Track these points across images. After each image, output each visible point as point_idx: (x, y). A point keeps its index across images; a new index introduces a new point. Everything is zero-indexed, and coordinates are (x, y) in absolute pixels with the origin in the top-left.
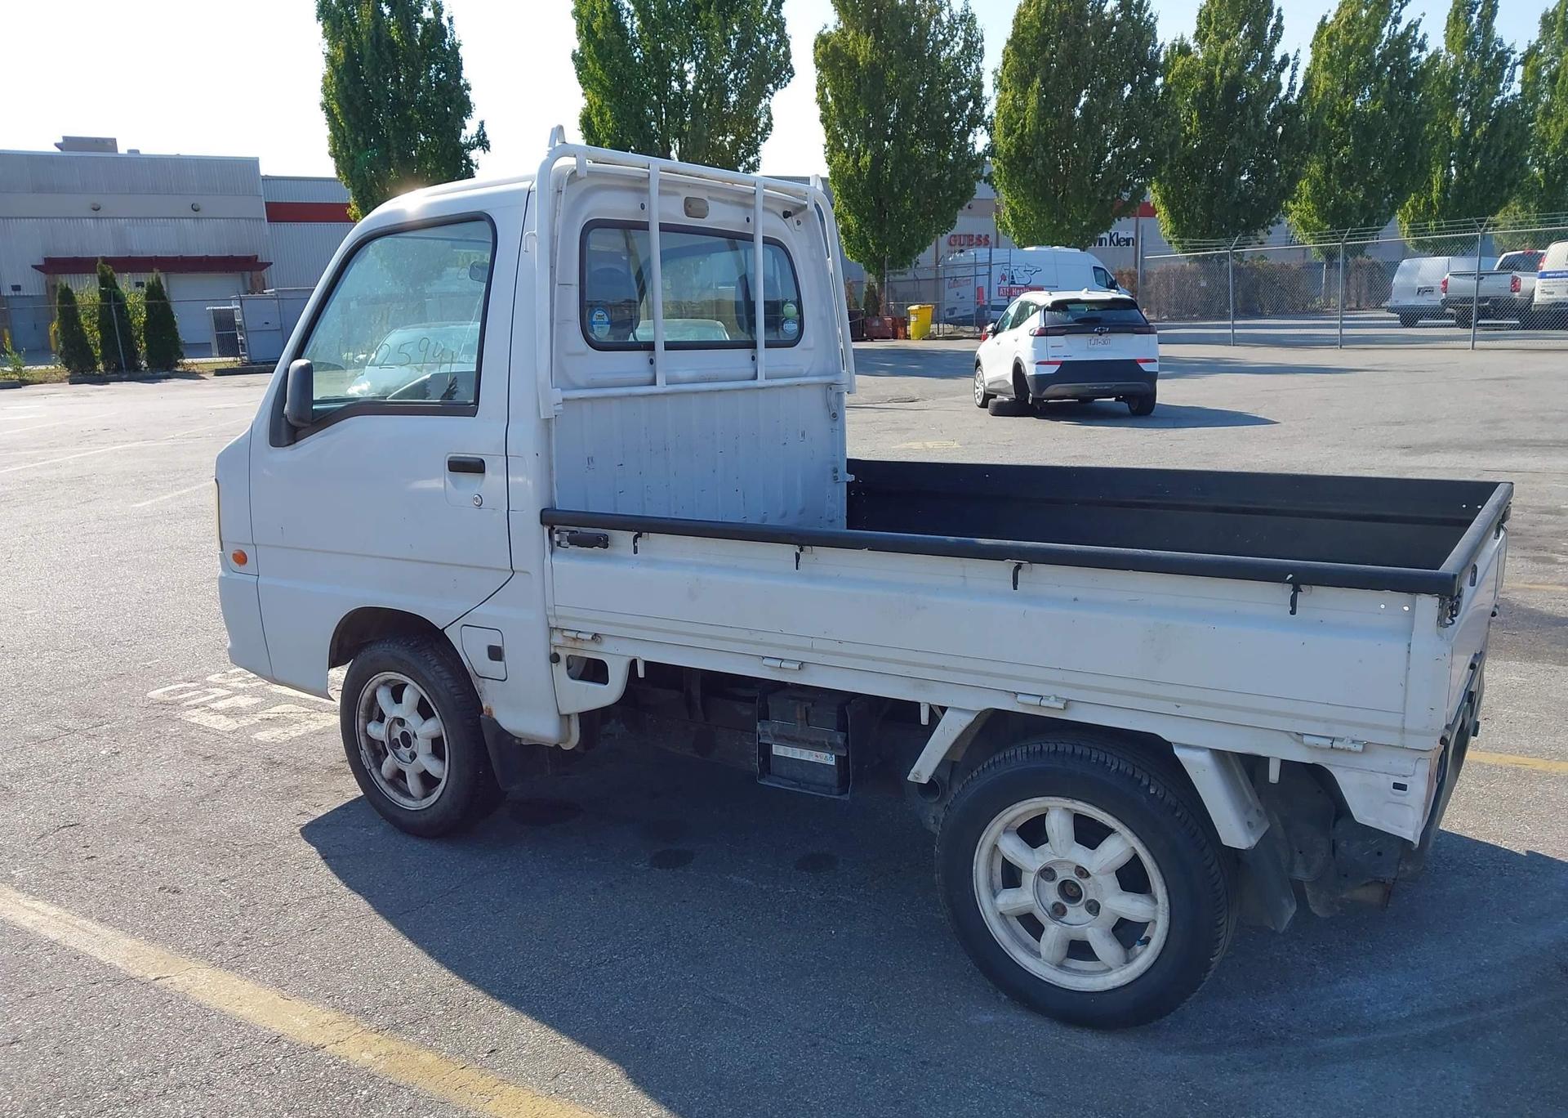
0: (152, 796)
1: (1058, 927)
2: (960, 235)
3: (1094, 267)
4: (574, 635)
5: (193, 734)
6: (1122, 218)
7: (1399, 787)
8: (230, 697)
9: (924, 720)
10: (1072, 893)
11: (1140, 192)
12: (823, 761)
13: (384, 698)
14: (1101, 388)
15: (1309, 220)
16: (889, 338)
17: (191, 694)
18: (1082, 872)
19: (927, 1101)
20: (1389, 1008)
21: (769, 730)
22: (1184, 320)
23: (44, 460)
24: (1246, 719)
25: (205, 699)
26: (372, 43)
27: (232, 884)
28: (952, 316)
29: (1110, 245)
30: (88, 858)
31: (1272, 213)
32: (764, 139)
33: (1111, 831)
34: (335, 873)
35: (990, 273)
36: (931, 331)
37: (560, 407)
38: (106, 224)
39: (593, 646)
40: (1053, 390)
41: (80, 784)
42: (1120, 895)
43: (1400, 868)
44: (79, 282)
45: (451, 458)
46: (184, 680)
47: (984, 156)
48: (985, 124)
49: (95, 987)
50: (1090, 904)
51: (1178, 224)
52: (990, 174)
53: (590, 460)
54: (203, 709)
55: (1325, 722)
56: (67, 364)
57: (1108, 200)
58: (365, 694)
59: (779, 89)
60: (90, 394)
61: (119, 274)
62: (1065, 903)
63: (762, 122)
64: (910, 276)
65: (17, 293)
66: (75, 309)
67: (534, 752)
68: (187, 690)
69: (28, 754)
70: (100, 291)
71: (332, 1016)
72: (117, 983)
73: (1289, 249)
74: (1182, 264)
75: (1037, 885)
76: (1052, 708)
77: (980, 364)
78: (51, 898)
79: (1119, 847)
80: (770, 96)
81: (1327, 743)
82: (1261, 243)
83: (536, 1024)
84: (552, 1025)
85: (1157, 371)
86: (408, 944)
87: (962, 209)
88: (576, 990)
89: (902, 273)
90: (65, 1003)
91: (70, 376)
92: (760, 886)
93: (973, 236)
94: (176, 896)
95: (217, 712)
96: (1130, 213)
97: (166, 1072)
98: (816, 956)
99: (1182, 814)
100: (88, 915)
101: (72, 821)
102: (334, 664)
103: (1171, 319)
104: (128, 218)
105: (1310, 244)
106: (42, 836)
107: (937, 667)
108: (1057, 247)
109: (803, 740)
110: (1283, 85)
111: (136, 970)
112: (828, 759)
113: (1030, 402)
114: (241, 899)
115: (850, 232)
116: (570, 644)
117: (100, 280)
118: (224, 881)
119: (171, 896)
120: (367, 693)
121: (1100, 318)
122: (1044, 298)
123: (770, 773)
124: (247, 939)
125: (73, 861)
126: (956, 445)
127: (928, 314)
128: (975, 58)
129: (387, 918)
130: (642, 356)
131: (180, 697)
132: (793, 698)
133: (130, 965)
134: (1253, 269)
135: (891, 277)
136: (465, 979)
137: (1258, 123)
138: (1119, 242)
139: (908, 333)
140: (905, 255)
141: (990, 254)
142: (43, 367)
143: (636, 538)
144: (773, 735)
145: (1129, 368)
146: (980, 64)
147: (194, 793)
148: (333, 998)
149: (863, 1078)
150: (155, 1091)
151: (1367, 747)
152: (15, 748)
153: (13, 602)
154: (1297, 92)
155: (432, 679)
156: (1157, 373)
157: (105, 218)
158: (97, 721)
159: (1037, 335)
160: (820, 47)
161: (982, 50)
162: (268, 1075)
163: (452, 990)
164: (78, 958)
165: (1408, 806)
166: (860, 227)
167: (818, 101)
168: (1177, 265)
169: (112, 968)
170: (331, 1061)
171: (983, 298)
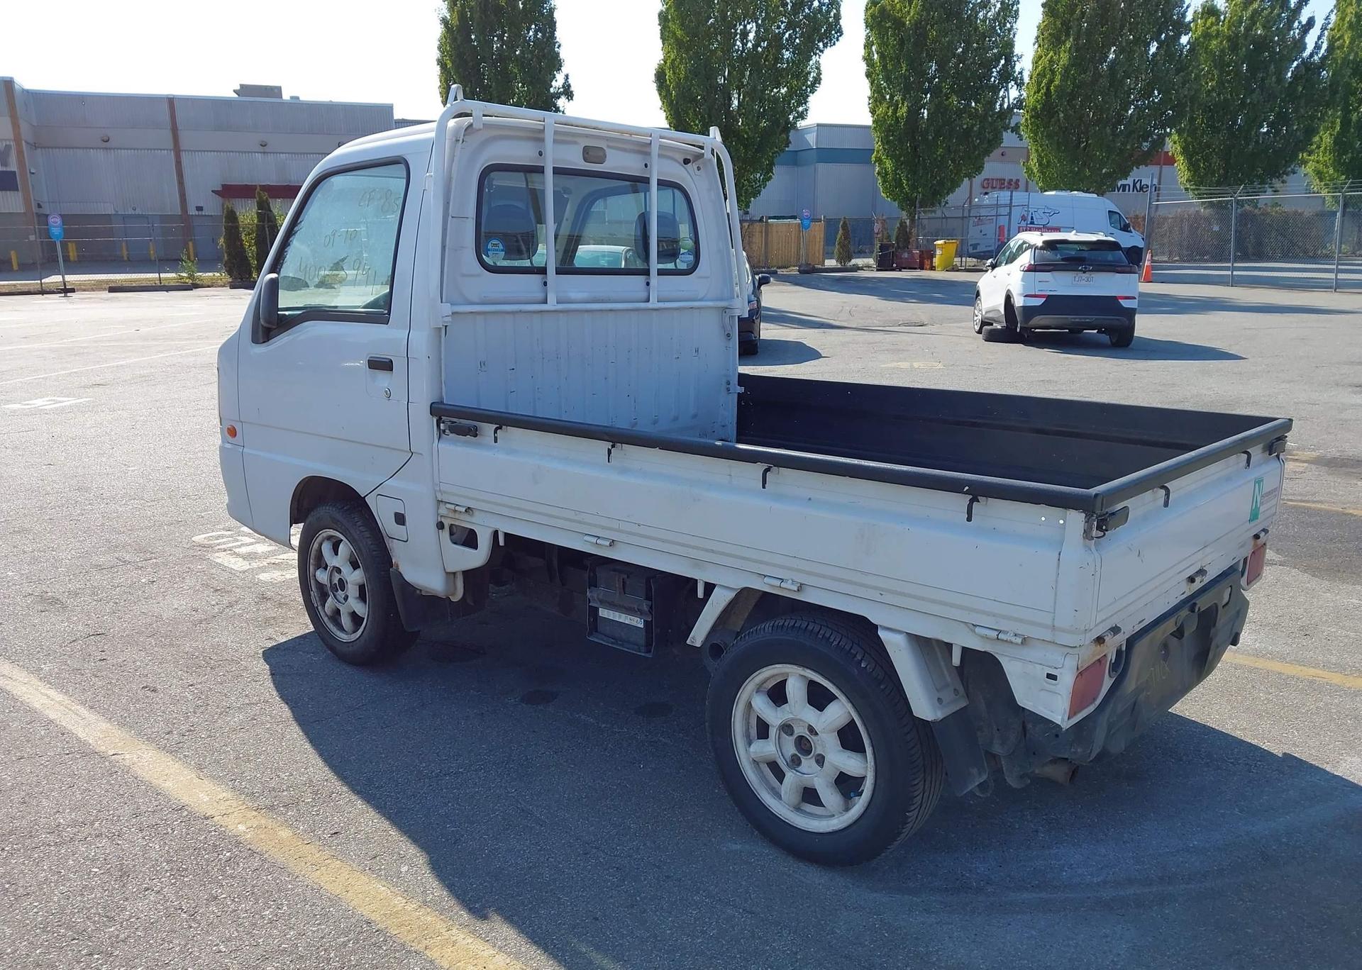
0: (165, 616)
1: (794, 775)
2: (993, 179)
3: (1109, 211)
4: (452, 507)
5: (214, 571)
6: (1141, 167)
7: (1051, 677)
8: (252, 544)
9: (700, 594)
10: (804, 746)
11: (1161, 141)
12: (634, 623)
13: (326, 549)
14: (1083, 320)
15: (1325, 170)
16: (916, 269)
17: (224, 540)
18: (812, 730)
19: (655, 908)
20: (1086, 873)
21: (595, 595)
22: (1195, 261)
23: (189, 349)
24: (935, 609)
25: (234, 544)
26: (480, 8)
27: (196, 689)
28: (975, 251)
29: (1133, 191)
30: (100, 660)
31: (1288, 163)
32: (813, 92)
33: (833, 698)
34: (276, 687)
35: (1010, 214)
36: (954, 263)
37: (449, 319)
38: (270, 157)
39: (467, 517)
40: (1038, 320)
41: (117, 603)
42: (839, 751)
43: (1072, 750)
44: (242, 206)
45: (371, 357)
46: (223, 529)
47: (1013, 108)
48: (1015, 80)
49: (67, 756)
50: (818, 758)
51: (1195, 172)
52: (1017, 124)
53: (482, 364)
54: (229, 552)
55: (994, 616)
56: (230, 273)
57: (1128, 149)
58: (314, 546)
59: (828, 47)
60: (243, 297)
61: (274, 200)
62: (800, 755)
63: (812, 76)
64: (939, 214)
65: (200, 213)
66: (237, 227)
67: (433, 602)
68: (222, 537)
69: (88, 578)
70: (258, 213)
71: (228, 795)
72: (84, 755)
73: (1308, 197)
74: (1197, 209)
75: (779, 738)
76: (788, 590)
77: (979, 295)
78: (62, 687)
79: (839, 711)
80: (820, 54)
81: (994, 634)
82: (1275, 191)
83: (378, 816)
84: (389, 817)
85: (1136, 307)
86: (308, 746)
87: (989, 156)
88: (419, 793)
89: (932, 212)
90: (41, 767)
91: (232, 282)
92: (600, 725)
93: (1004, 180)
94: (153, 694)
95: (238, 555)
96: (1149, 161)
97: (92, 824)
98: (619, 784)
99: (886, 687)
100: (83, 703)
101: (100, 631)
102: (294, 520)
103: (1182, 260)
104: (288, 153)
105: (1324, 193)
106: (74, 641)
107: (707, 550)
108: (1076, 192)
109: (620, 605)
110: (1308, 46)
111: (102, 747)
112: (638, 622)
113: (1018, 330)
114: (198, 700)
115: (887, 174)
116: (451, 515)
117: (258, 203)
118: (192, 685)
119: (149, 694)
120: (316, 546)
121: (1085, 258)
122: (1036, 238)
123: (596, 631)
124: (191, 731)
125: (88, 661)
126: (940, 366)
127: (952, 248)
128: (1010, 19)
129: (300, 725)
130: (536, 279)
131: (216, 542)
132: (614, 570)
133: (99, 743)
134: (1265, 214)
135: (923, 215)
136: (338, 777)
137: (1280, 79)
138: (1141, 188)
139: (934, 265)
140: (935, 195)
141: (1011, 196)
142: (211, 274)
143: (496, 430)
144: (598, 599)
145: (1109, 304)
146: (1014, 25)
147: (197, 616)
148: (232, 780)
149: (613, 883)
150: (80, 836)
151: (1025, 641)
152: (81, 572)
153: (123, 460)
154: (1323, 51)
155: (356, 537)
156: (1136, 309)
157: (270, 153)
158: (148, 556)
159: (1026, 271)
160: (870, 8)
161: (1017, 11)
162: (164, 834)
163: (325, 783)
164: (63, 734)
165: (1059, 694)
166: (896, 169)
167: (865, 59)
168: (1192, 210)
169: (85, 743)
170: (214, 828)
171: (1004, 236)
